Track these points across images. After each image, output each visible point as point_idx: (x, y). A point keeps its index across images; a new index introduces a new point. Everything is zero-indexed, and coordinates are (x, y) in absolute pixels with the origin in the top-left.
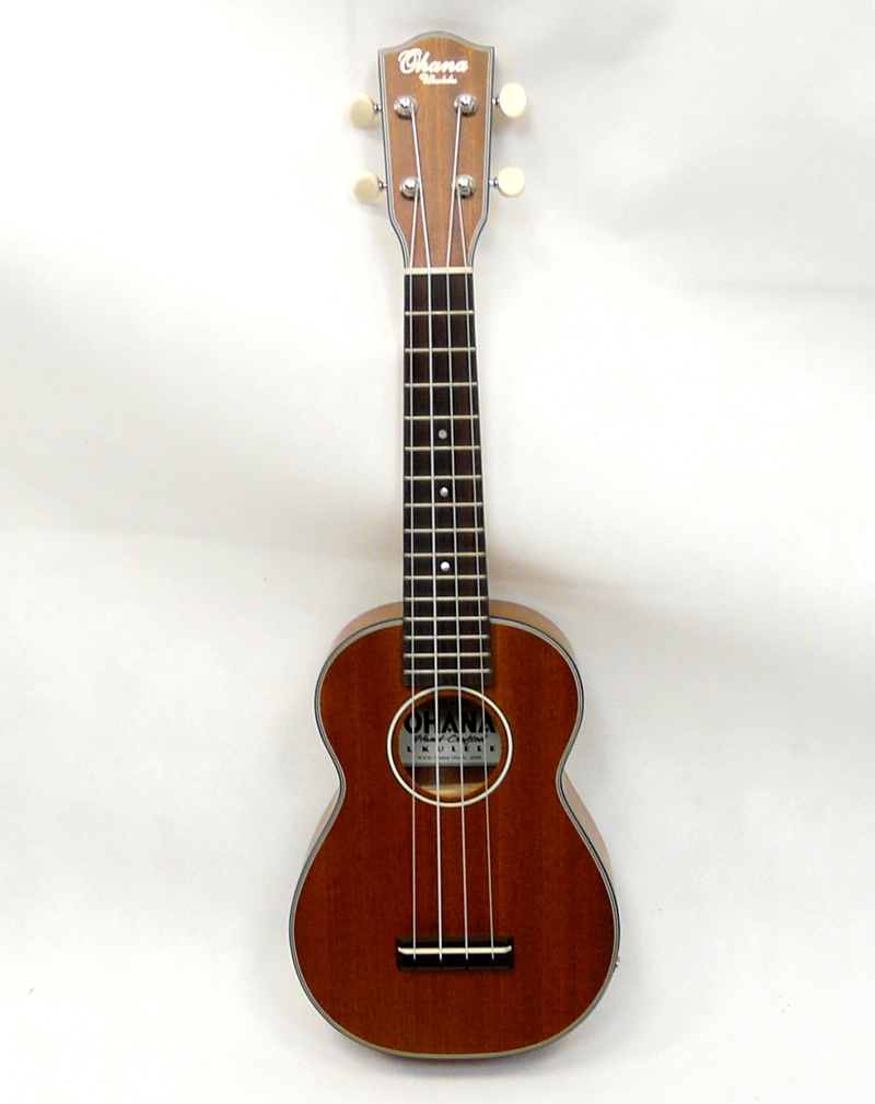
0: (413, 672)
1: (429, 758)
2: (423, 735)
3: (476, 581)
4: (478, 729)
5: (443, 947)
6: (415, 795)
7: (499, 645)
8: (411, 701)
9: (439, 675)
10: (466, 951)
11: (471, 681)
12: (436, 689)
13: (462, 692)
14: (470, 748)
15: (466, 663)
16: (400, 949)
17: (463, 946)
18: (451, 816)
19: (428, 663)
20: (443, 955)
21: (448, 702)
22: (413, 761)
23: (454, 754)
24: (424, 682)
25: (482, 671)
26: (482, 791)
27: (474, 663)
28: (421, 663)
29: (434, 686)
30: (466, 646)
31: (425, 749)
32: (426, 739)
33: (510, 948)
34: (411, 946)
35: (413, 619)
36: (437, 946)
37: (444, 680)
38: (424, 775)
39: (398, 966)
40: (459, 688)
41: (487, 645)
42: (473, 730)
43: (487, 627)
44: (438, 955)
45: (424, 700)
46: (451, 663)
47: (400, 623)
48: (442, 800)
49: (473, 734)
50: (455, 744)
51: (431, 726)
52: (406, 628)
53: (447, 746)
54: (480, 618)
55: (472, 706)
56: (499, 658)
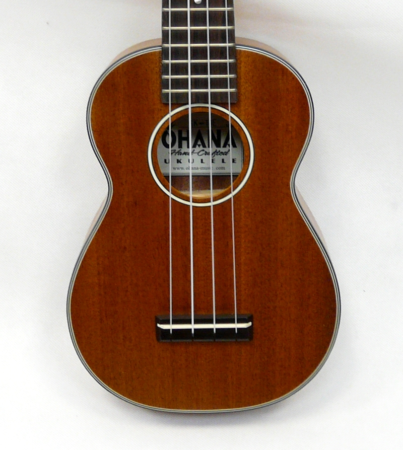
0: (170, 91)
1: (182, 168)
2: (177, 149)
3: (224, 12)
4: (222, 144)
5: (195, 323)
6: (172, 196)
7: (243, 69)
8: (168, 116)
9: (192, 93)
10: (214, 326)
11: (219, 100)
12: (190, 106)
13: (212, 108)
14: (216, 161)
15: (216, 83)
16: (159, 325)
17: (212, 322)
18: (201, 214)
19: (183, 84)
20: (195, 329)
21: (200, 117)
22: (170, 170)
23: (203, 165)
24: (180, 100)
25: (229, 90)
26: (229, 192)
27: (221, 83)
28: (177, 84)
29: (188, 104)
30: (216, 68)
31: (179, 161)
32: (180, 153)
33: (250, 324)
34: (167, 322)
35: (170, 45)
36: (190, 323)
37: (197, 98)
38: (179, 182)
39: (158, 340)
40: (210, 105)
41: (234, 68)
42: (218, 145)
43: (233, 52)
44: (191, 330)
45: (180, 116)
46: (202, 83)
47: (159, 49)
48: (195, 201)
49: (218, 149)
50: (203, 157)
51: (184, 143)
52: (164, 53)
53: (198, 159)
54: (227, 45)
55: (220, 121)
56: (243, 80)
